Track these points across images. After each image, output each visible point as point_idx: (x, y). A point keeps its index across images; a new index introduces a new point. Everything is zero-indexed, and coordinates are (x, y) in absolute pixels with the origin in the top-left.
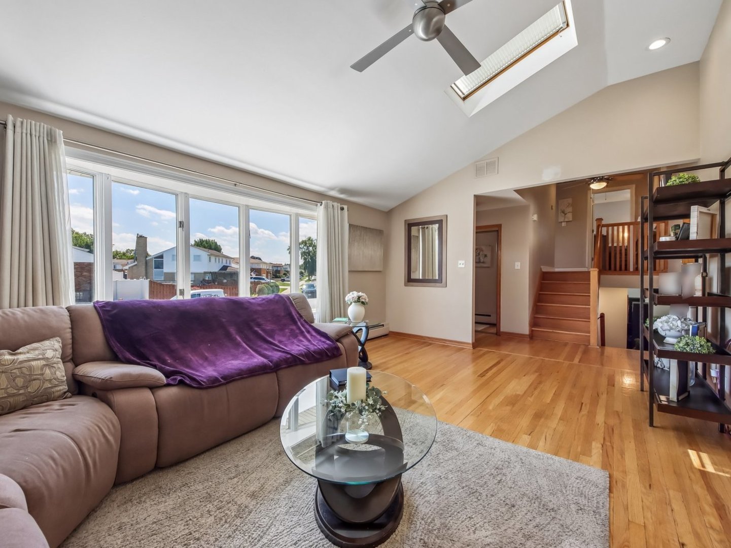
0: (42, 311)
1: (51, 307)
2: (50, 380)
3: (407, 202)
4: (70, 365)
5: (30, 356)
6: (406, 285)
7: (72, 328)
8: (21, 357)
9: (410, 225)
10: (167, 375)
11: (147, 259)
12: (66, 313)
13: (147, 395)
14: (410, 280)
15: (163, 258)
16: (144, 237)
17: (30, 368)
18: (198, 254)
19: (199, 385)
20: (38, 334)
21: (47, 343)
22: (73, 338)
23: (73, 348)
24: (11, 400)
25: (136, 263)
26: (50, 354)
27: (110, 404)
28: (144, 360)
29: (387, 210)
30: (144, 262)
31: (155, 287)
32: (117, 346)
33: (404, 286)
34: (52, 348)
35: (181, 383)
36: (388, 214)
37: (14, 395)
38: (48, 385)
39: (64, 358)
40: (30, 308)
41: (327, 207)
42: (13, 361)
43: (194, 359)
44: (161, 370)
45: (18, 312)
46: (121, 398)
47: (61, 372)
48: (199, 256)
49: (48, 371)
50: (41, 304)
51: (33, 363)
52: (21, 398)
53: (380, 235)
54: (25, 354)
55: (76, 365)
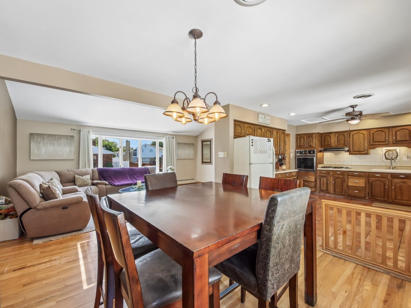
0: (87, 170)
1: (89, 169)
2: (88, 182)
3: (202, 133)
4: (92, 181)
5: (85, 177)
6: (202, 164)
7: (92, 173)
8: (83, 178)
9: (203, 142)
10: (109, 183)
11: (130, 151)
12: (91, 170)
13: (104, 186)
14: (203, 162)
15: (136, 151)
16: (129, 141)
17: (85, 180)
18: (152, 149)
19: (115, 186)
20: (86, 174)
21: (88, 176)
22: (92, 175)
23: (92, 177)
24: (82, 185)
25: (125, 153)
26: (88, 178)
27: (97, 186)
28: (106, 180)
29: (196, 136)
30: (129, 153)
31: (131, 164)
32: (100, 177)
33: (201, 165)
34: (88, 177)
35: (111, 185)
36: (196, 137)
37: (82, 184)
38: (87, 183)
39: (90, 179)
40: (85, 169)
41: (166, 138)
42: (82, 178)
43: (116, 181)
44: (108, 182)
45: (83, 169)
46: (99, 186)
47: (90, 181)
48: (152, 150)
49: (88, 181)
50: (87, 168)
51: (85, 179)
52: (83, 185)
53: (193, 145)
54: (84, 177)
55: (93, 181)
